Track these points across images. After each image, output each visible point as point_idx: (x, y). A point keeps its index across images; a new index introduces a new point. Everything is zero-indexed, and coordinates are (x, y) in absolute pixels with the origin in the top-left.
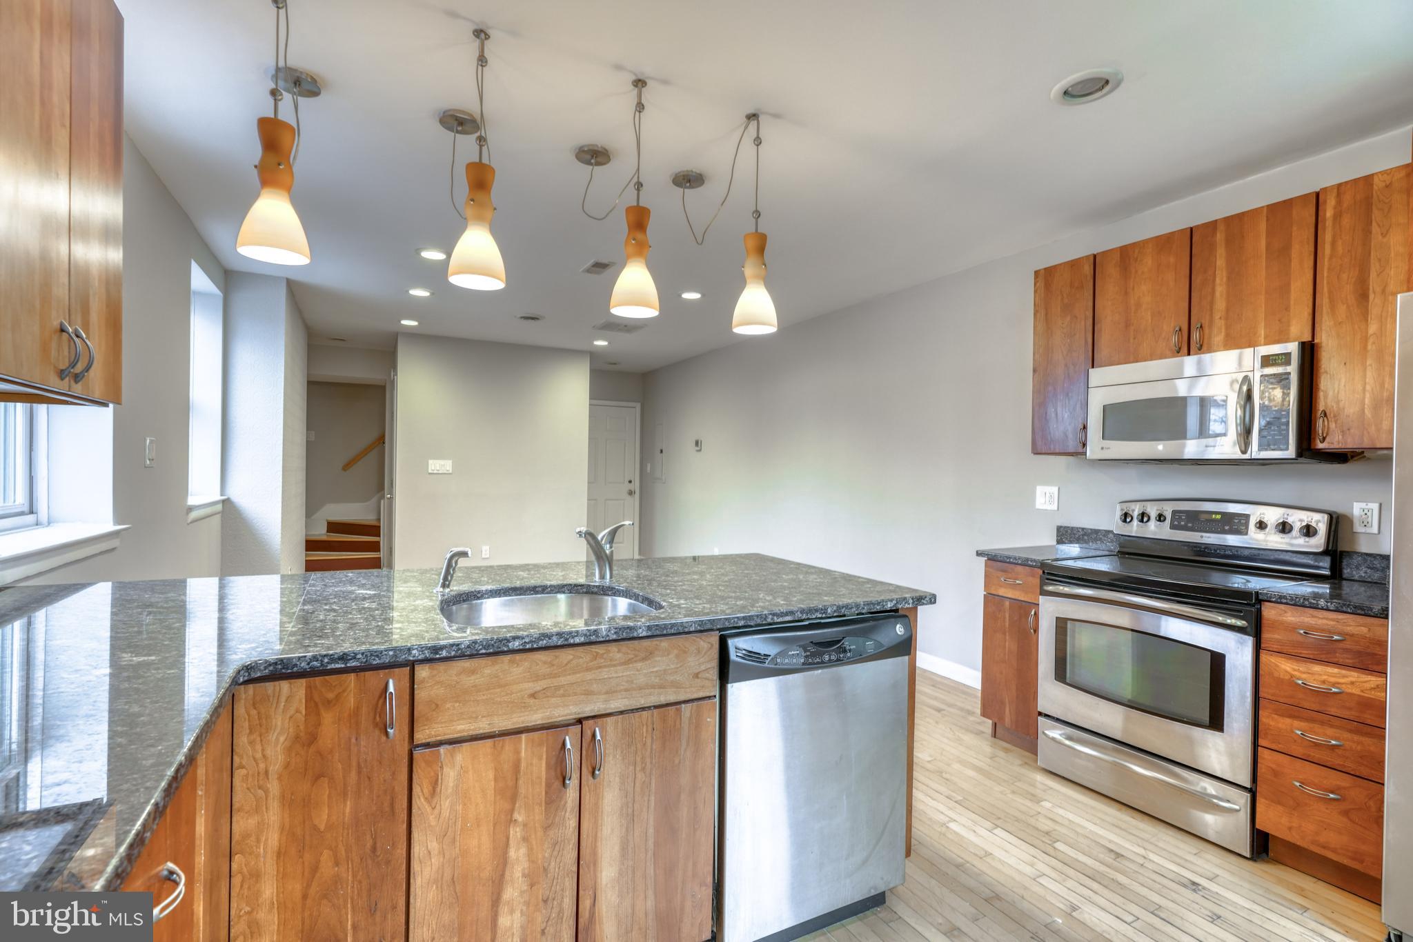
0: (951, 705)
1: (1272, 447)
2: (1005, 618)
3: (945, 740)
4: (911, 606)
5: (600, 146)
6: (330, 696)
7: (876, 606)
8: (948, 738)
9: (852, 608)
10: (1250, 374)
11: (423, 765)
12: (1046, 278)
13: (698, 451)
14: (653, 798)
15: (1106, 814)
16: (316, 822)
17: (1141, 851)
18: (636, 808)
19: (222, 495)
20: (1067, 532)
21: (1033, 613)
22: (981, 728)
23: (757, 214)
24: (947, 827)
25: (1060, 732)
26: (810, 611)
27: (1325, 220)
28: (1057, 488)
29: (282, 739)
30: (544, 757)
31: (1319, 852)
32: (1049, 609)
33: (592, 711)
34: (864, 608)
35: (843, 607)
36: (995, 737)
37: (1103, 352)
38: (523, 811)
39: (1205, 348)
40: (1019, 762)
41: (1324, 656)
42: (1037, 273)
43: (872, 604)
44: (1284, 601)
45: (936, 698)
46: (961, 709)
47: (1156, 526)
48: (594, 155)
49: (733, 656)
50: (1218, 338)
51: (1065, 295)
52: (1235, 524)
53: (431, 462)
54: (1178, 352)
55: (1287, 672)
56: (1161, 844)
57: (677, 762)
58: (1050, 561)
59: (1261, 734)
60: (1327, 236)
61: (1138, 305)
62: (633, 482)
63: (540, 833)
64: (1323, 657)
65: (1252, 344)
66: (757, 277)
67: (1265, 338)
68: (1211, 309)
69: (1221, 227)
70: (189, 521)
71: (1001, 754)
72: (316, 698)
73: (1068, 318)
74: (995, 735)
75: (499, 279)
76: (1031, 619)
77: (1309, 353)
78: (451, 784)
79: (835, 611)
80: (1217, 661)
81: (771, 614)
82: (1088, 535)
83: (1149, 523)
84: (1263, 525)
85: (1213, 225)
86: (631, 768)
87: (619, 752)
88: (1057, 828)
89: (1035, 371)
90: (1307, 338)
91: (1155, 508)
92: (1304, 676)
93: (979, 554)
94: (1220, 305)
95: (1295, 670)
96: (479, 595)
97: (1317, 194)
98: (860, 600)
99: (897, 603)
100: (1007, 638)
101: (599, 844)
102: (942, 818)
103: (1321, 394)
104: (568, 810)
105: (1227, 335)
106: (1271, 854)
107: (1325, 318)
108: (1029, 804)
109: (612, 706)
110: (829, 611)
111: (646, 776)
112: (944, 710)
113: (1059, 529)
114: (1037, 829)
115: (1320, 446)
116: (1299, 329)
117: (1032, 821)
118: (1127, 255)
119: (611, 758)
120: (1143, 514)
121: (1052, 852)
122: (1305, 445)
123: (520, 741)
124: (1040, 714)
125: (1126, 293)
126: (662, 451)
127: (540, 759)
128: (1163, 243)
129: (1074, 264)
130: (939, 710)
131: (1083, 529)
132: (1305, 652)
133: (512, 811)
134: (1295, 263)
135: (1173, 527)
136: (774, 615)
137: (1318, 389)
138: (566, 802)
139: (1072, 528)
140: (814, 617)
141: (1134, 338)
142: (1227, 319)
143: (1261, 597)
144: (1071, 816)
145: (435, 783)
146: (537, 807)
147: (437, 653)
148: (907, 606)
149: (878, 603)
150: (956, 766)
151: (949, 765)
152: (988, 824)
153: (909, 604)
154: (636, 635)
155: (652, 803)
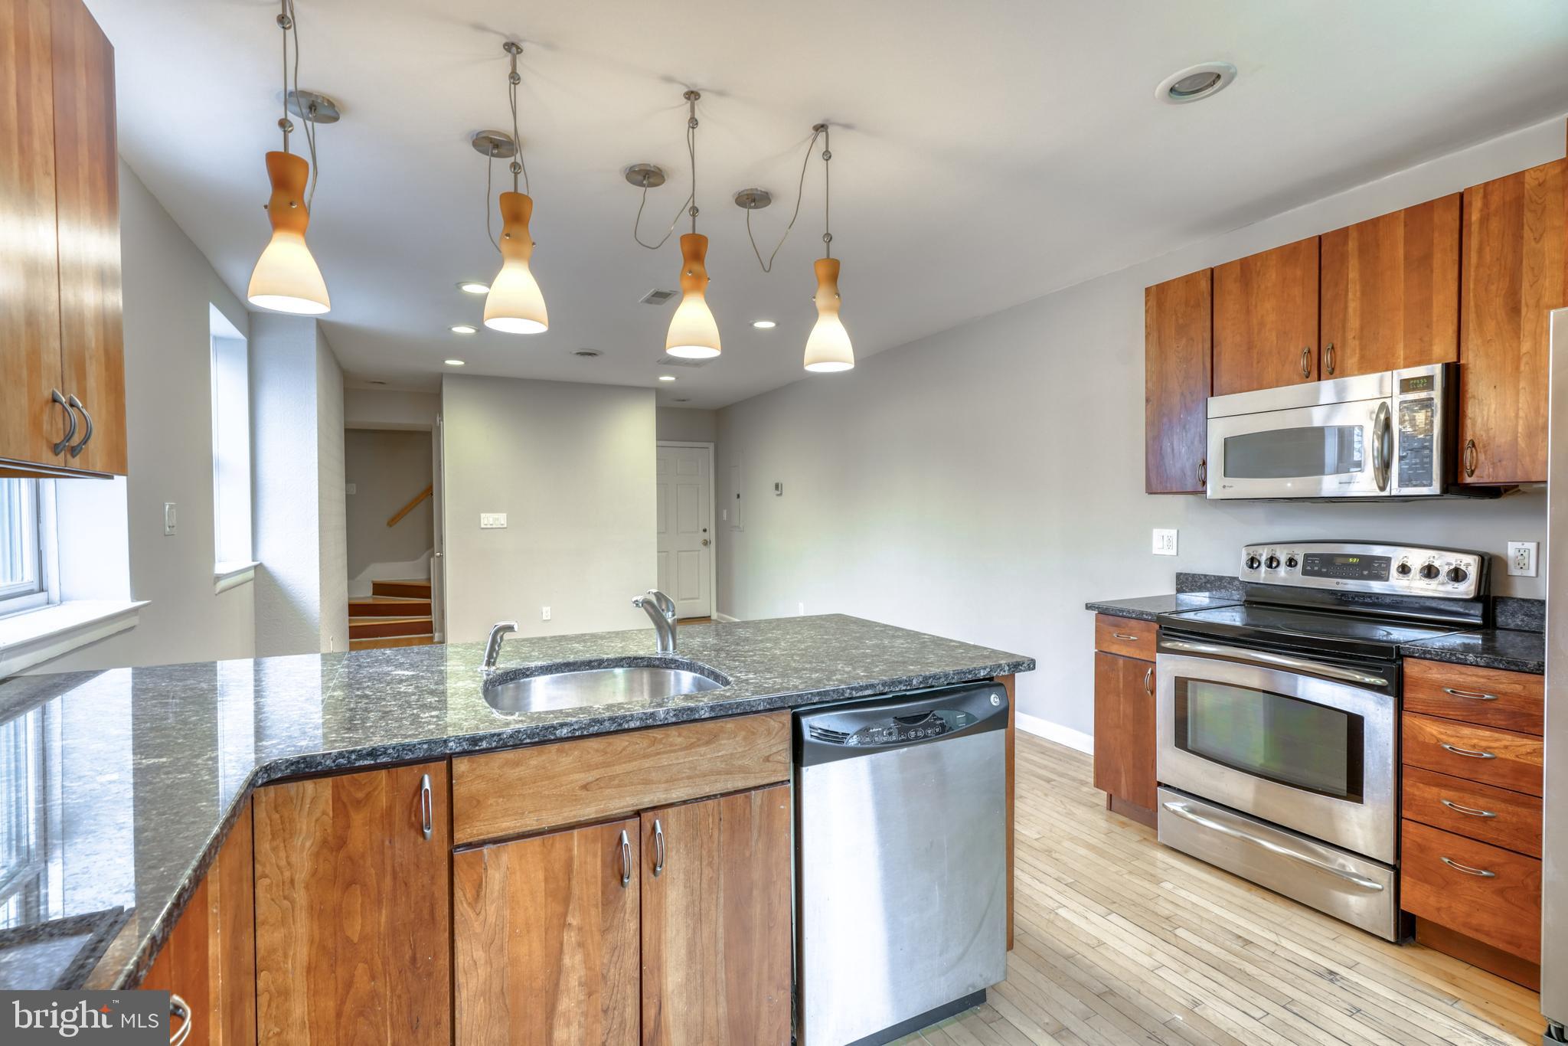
0: (1062, 775)
1: (1414, 483)
2: (1118, 678)
3: (1056, 815)
4: (1006, 673)
5: (652, 165)
6: (360, 795)
7: (967, 674)
8: (1058, 812)
9: (940, 678)
10: (1388, 401)
11: (465, 867)
12: (1158, 296)
13: (778, 495)
14: (722, 894)
15: (1234, 895)
16: (349, 933)
17: (1272, 937)
18: (703, 906)
19: (253, 561)
20: (1187, 579)
21: (1149, 672)
22: (1096, 801)
23: (829, 237)
24: (1057, 914)
25: (1182, 805)
26: (893, 683)
27: (1470, 225)
28: (1176, 531)
29: (308, 844)
30: (599, 854)
31: (1471, 936)
32: (1168, 668)
33: (652, 801)
34: (953, 678)
35: (930, 678)
36: (1110, 810)
37: (1223, 379)
38: (577, 914)
39: (1337, 371)
40: (1138, 838)
41: (1474, 717)
42: (1148, 290)
43: (963, 672)
44: (1428, 656)
45: (1045, 767)
46: (1074, 779)
47: (1286, 572)
48: (647, 176)
49: (807, 735)
50: (1352, 361)
51: (1179, 315)
52: (1374, 568)
53: (483, 515)
54: (1307, 377)
55: (1433, 735)
56: (1295, 929)
57: (747, 854)
58: (1167, 615)
59: (1404, 805)
60: (1473, 243)
61: (1262, 324)
62: (708, 530)
63: (597, 937)
64: (1473, 719)
65: (1389, 367)
66: (830, 309)
67: (1405, 359)
68: (1344, 327)
69: (1354, 235)
70: (218, 591)
71: (1118, 829)
72: (345, 799)
73: (1184, 341)
74: (1110, 807)
75: (541, 322)
76: (1147, 679)
77: (1455, 377)
78: (497, 888)
79: (921, 682)
80: (1355, 724)
81: (849, 688)
82: (1211, 583)
83: (1279, 569)
84: (1406, 569)
85: (1344, 233)
86: (697, 863)
87: (682, 845)
88: (1179, 912)
89: (1147, 401)
90: (1452, 358)
91: (1285, 552)
92: (1452, 740)
93: (1089, 607)
94: (1354, 322)
95: (1442, 733)
96: (528, 673)
97: (1461, 195)
98: (950, 669)
99: (991, 670)
100: (1122, 699)
101: (663, 947)
102: (1052, 904)
103: (1469, 423)
104: (628, 911)
105: (1362, 357)
106: (1419, 937)
107: (1472, 335)
108: (1147, 885)
109: (674, 796)
110: (914, 682)
111: (713, 871)
112: (1054, 780)
113: (1179, 576)
114: (1156, 914)
115: (1469, 480)
116: (1443, 349)
117: (1151, 905)
118: (1247, 268)
119: (674, 853)
120: (1271, 559)
121: (1173, 940)
122: (1451, 480)
123: (572, 838)
124: (1160, 784)
125: (1248, 312)
126: (738, 496)
127: (595, 856)
128: (1289, 253)
129: (1189, 280)
130: (1049, 781)
131: (1205, 576)
132: (1452, 713)
133: (565, 915)
134: (1437, 275)
135: (1305, 573)
136: (852, 689)
137: (1465, 416)
138: (625, 903)
139: (1194, 575)
140: (897, 689)
141: (1258, 362)
142: (1361, 338)
143: (1402, 652)
144: (1194, 898)
145: (479, 887)
146: (593, 909)
147: (476, 745)
148: (1002, 673)
149: (970, 672)
150: (1067, 844)
151: (1059, 843)
152: (1101, 909)
153: (1004, 671)
154: (697, 717)
155: (722, 900)
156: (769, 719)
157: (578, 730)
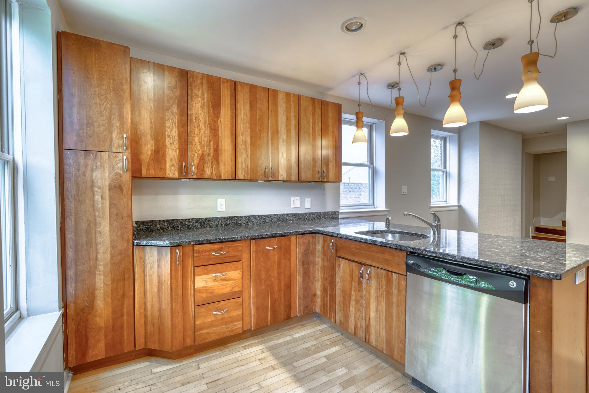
7: (491, 264)
11: (337, 261)
14: (384, 299)
16: (325, 264)
18: (380, 299)
19: (459, 204)
29: (321, 246)
33: (369, 263)
38: (354, 283)
43: (488, 262)
57: (392, 292)
63: (358, 291)
78: (342, 268)
86: (378, 286)
87: (375, 279)
101: (370, 304)
104: (363, 289)
109: (374, 264)
110: (456, 258)
111: (382, 291)
119: (373, 280)
123: (353, 264)
127: (357, 270)
133: (352, 281)
138: (363, 286)
145: (339, 266)
146: (357, 283)
154: (377, 244)
155: (384, 301)
156: (399, 252)
157: (353, 238)
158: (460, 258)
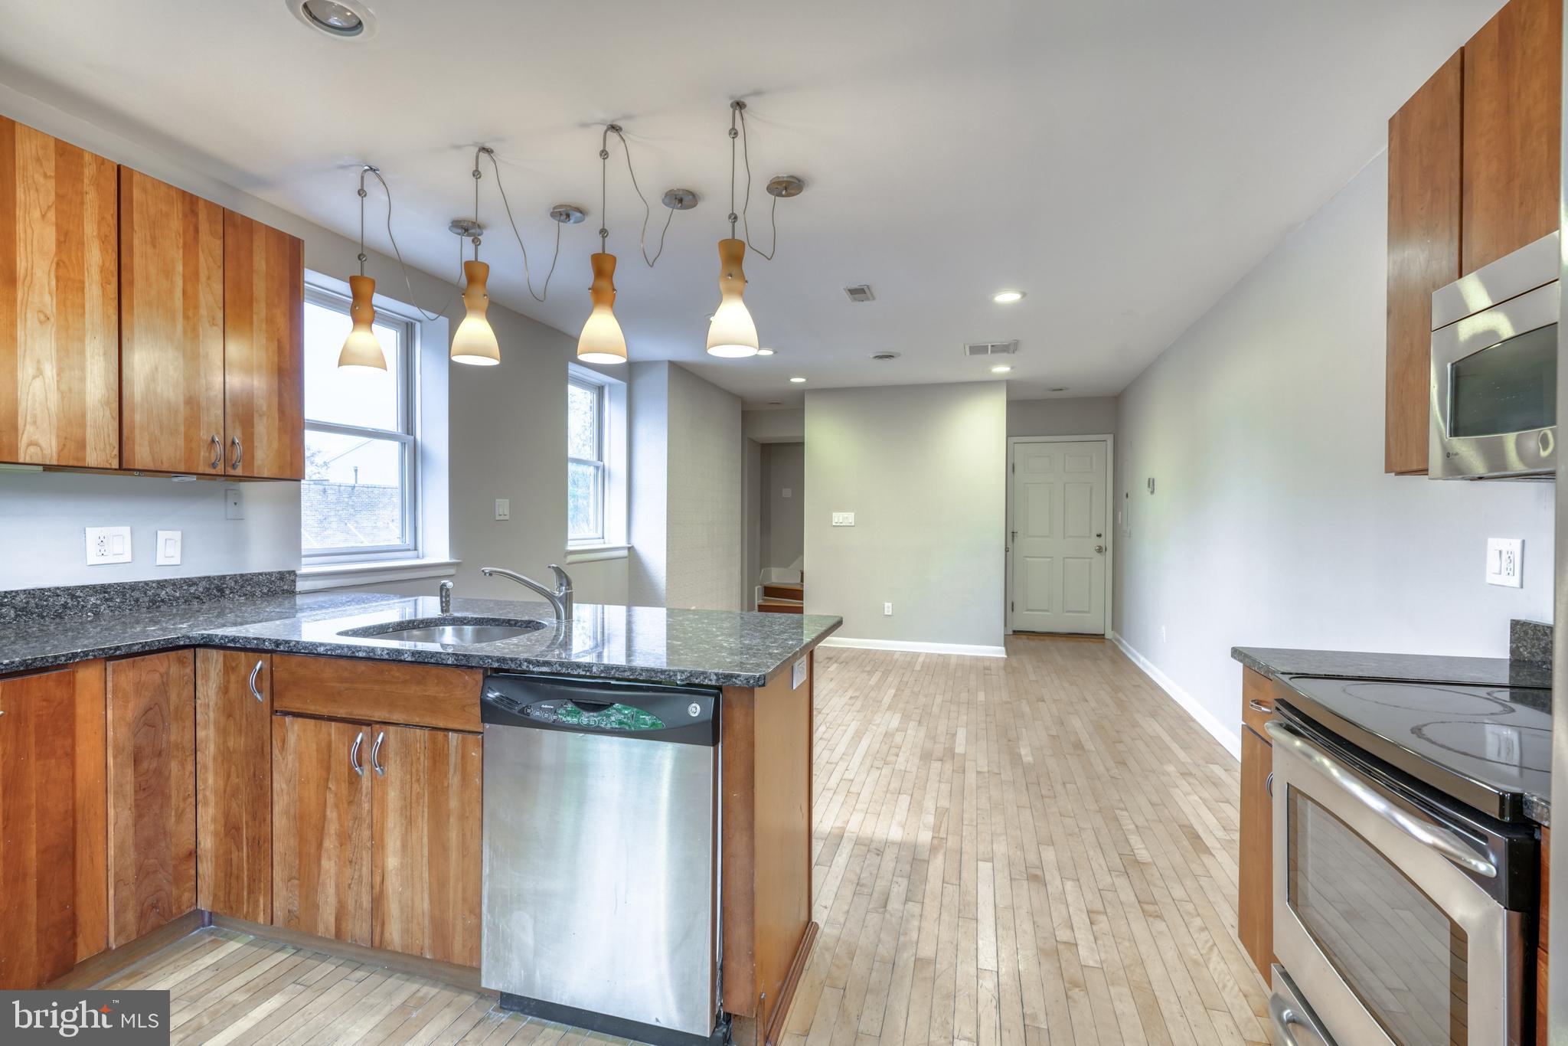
6: (234, 664)
7: (659, 674)
9: (625, 671)
11: (277, 726)
12: (1402, 128)
14: (426, 810)
16: (229, 744)
18: (412, 813)
19: (627, 543)
20: (1525, 633)
26: (573, 666)
28: (1519, 543)
29: (214, 686)
30: (347, 744)
33: (379, 717)
34: (641, 675)
35: (612, 668)
38: (334, 783)
43: (654, 671)
51: (1424, 151)
53: (834, 514)
57: (446, 785)
63: (346, 805)
70: (568, 561)
72: (228, 665)
73: (1428, 196)
75: (495, 358)
78: (292, 745)
79: (602, 671)
86: (409, 776)
87: (398, 758)
93: (1237, 653)
99: (691, 676)
101: (385, 832)
104: (364, 794)
109: (394, 718)
110: (596, 670)
111: (420, 787)
119: (393, 762)
123: (331, 726)
127: (344, 745)
133: (327, 780)
138: (361, 788)
145: (284, 741)
146: (343, 783)
147: (278, 647)
148: (710, 683)
153: (711, 680)
154: (402, 658)
155: (426, 815)
157: (329, 650)
158: (602, 668)
